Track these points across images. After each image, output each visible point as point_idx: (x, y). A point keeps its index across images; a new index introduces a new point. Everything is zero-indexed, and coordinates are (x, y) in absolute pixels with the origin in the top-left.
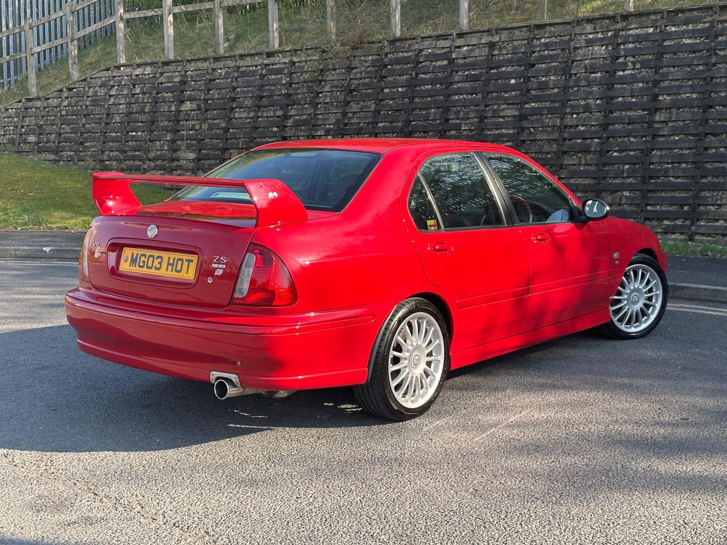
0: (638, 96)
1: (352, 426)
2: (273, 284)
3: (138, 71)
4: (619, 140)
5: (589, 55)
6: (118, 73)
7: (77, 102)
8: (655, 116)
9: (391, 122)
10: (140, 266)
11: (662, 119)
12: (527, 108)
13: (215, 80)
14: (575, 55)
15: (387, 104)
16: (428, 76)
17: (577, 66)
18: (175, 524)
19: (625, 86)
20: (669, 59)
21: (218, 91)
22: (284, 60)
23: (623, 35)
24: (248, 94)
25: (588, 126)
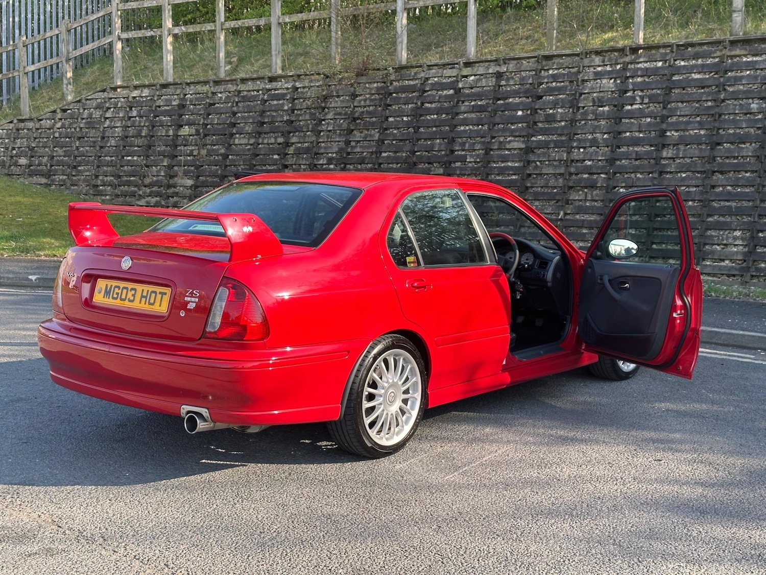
0: (645, 131)
1: (324, 463)
2: (246, 319)
3: (135, 93)
4: (626, 176)
5: (597, 88)
6: (114, 95)
7: (71, 123)
8: (662, 153)
9: (395, 152)
10: (113, 298)
11: (670, 155)
12: (534, 141)
13: (215, 104)
14: (583, 88)
15: (392, 133)
16: (433, 105)
17: (584, 99)
18: (135, 556)
19: (632, 120)
20: (678, 93)
21: (218, 116)
22: (286, 85)
23: (632, 69)
24: (249, 120)
25: (595, 161)
